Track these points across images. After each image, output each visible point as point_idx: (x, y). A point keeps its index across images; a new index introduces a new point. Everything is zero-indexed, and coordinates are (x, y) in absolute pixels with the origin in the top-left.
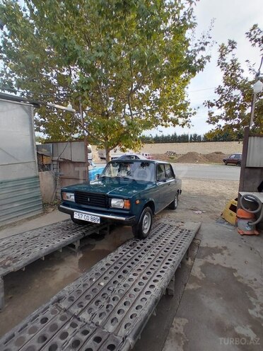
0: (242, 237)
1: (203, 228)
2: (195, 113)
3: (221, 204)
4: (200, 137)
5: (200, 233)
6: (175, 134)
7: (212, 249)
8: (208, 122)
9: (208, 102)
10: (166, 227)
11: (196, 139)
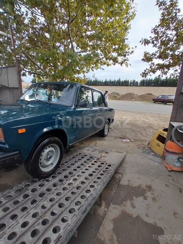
0: (170, 174)
1: (127, 159)
2: (132, 52)
3: (148, 133)
4: (137, 82)
5: (124, 165)
6: (120, 80)
7: (134, 188)
8: (143, 60)
9: (145, 40)
10: (86, 158)
11: (134, 84)
